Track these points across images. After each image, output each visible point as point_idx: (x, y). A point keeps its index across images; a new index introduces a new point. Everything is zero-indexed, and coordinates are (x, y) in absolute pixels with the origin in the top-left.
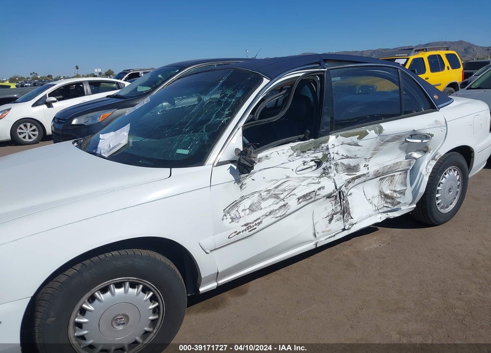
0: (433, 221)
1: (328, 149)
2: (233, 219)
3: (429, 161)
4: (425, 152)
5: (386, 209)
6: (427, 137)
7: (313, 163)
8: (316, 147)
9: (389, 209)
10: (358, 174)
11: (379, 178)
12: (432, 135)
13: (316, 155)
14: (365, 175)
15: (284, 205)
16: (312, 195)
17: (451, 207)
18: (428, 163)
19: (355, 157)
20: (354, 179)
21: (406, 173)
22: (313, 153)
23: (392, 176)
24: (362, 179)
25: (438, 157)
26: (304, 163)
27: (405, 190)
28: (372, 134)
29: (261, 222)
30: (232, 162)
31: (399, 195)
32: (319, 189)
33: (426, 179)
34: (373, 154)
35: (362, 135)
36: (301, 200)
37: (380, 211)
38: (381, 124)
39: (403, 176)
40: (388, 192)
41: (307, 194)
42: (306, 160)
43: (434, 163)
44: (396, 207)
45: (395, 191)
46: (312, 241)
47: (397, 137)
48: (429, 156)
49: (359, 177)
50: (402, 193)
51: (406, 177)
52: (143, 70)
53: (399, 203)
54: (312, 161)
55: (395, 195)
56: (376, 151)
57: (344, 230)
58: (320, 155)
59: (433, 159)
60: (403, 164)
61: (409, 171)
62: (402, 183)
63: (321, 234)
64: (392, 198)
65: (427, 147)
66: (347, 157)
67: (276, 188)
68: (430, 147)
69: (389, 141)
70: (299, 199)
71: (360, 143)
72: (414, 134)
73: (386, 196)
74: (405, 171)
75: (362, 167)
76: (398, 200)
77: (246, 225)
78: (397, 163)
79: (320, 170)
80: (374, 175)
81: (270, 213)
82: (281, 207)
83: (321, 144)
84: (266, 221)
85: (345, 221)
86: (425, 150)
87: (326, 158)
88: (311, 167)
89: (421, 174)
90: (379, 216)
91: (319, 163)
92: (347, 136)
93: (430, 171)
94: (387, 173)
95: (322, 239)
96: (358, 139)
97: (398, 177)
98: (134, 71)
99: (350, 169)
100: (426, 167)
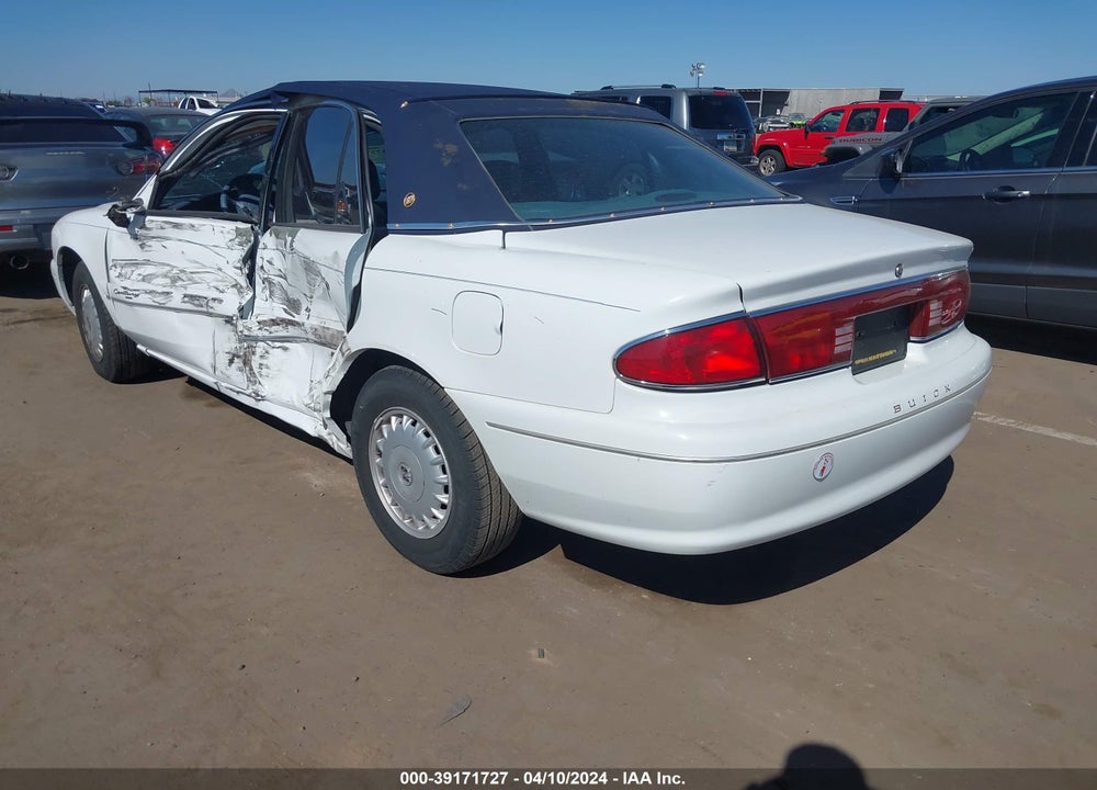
2: (120, 275)
14: (299, 324)
15: (168, 293)
16: (204, 302)
24: (300, 331)
29: (137, 296)
32: (214, 300)
36: (186, 299)
41: (196, 296)
46: (212, 376)
49: (292, 323)
63: (221, 373)
66: (285, 278)
70: (185, 296)
75: (304, 308)
77: (125, 288)
80: (314, 335)
81: (151, 292)
82: (163, 293)
84: (144, 299)
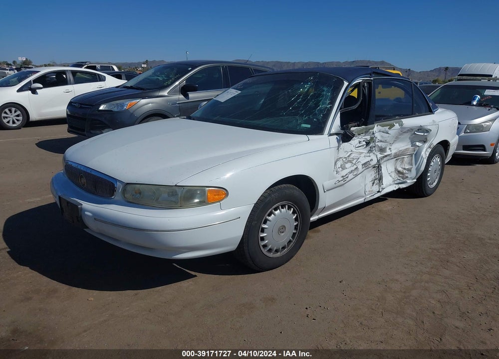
0: (425, 193)
1: (373, 134)
3: (427, 149)
4: (425, 142)
5: (398, 181)
6: (428, 131)
7: (364, 143)
8: (366, 132)
9: (401, 181)
10: (386, 154)
11: (395, 159)
12: (431, 130)
13: (366, 137)
14: (389, 155)
15: (357, 168)
16: (368, 163)
17: (435, 184)
18: (426, 150)
19: (385, 142)
20: (384, 157)
21: (412, 156)
22: (365, 136)
23: (403, 158)
24: (388, 157)
25: (432, 146)
26: (360, 142)
27: (411, 168)
28: (397, 126)
29: (348, 177)
30: (336, 134)
31: (407, 172)
33: (425, 161)
34: (395, 141)
35: (392, 126)
37: (396, 182)
38: (402, 120)
39: (410, 158)
40: (400, 169)
41: (365, 163)
42: (361, 140)
43: (430, 150)
44: (405, 180)
45: (405, 169)
46: (363, 197)
47: (411, 130)
48: (426, 145)
49: (386, 156)
50: (409, 170)
51: (412, 159)
52: (99, 64)
53: (407, 177)
54: (364, 141)
55: (405, 171)
56: (397, 139)
57: (379, 192)
58: (368, 138)
59: (430, 147)
60: (410, 150)
61: (414, 155)
62: (409, 163)
63: (368, 192)
64: (402, 173)
65: (426, 139)
66: (381, 141)
67: (349, 156)
68: (428, 139)
69: (405, 132)
70: (363, 165)
71: (390, 132)
72: (421, 129)
73: (399, 172)
74: (411, 155)
75: (388, 149)
76: (407, 175)
77: (342, 177)
78: (407, 149)
79: (368, 148)
80: (394, 156)
81: (351, 172)
82: (355, 169)
83: (370, 129)
84: (350, 176)
85: (380, 186)
86: (425, 141)
87: (372, 139)
88: (363, 146)
89: (422, 157)
90: (395, 185)
91: (368, 144)
92: (383, 126)
93: (427, 156)
94: (401, 155)
95: (367, 197)
96: (389, 128)
97: (406, 159)
98: (90, 63)
99: (382, 150)
100: (425, 153)
